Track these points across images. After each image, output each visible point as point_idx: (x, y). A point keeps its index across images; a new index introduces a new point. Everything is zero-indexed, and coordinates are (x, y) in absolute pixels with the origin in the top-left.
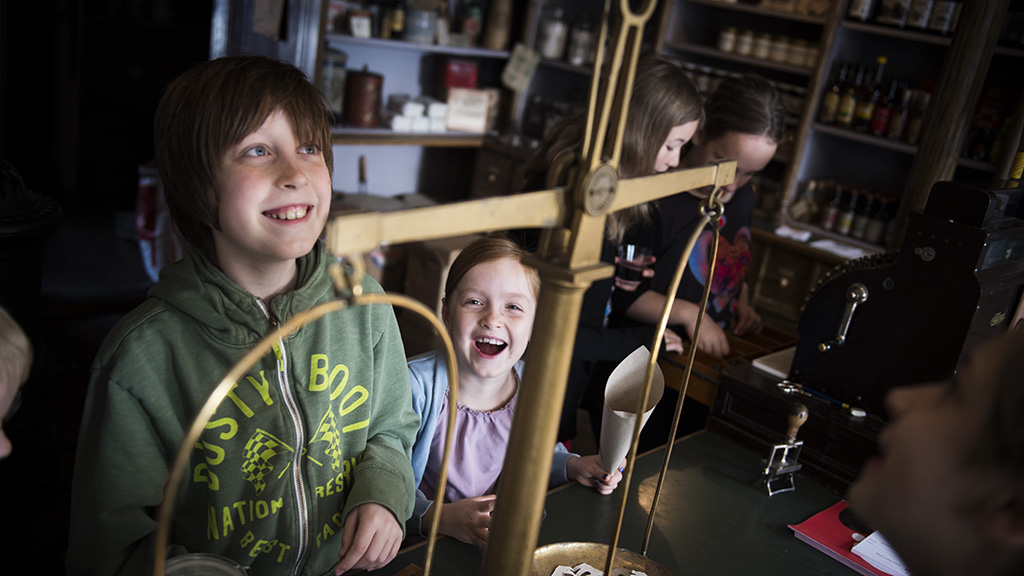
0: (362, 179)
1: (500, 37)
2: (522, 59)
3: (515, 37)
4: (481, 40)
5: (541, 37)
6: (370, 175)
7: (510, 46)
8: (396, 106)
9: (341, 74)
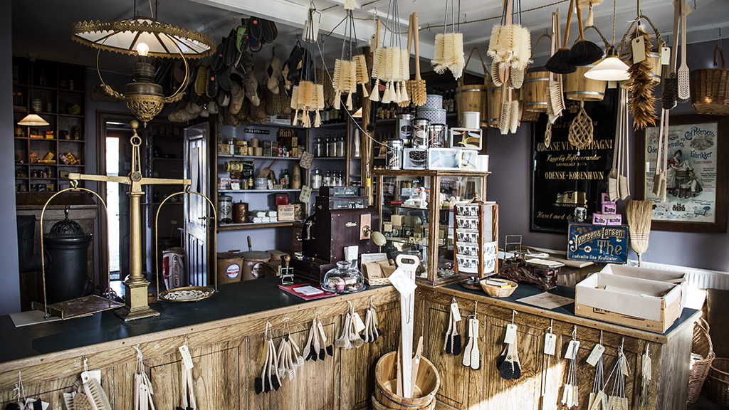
0: (250, 246)
1: (297, 184)
2: (305, 191)
3: (303, 183)
4: (290, 186)
5: (312, 181)
6: (252, 244)
7: (301, 188)
8: (254, 214)
9: (230, 204)
